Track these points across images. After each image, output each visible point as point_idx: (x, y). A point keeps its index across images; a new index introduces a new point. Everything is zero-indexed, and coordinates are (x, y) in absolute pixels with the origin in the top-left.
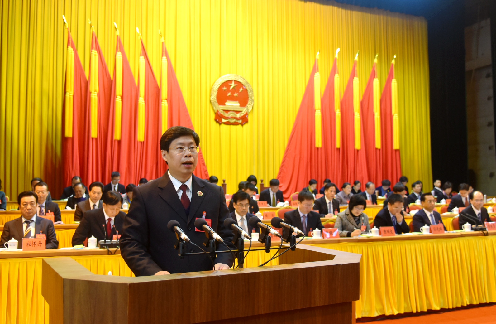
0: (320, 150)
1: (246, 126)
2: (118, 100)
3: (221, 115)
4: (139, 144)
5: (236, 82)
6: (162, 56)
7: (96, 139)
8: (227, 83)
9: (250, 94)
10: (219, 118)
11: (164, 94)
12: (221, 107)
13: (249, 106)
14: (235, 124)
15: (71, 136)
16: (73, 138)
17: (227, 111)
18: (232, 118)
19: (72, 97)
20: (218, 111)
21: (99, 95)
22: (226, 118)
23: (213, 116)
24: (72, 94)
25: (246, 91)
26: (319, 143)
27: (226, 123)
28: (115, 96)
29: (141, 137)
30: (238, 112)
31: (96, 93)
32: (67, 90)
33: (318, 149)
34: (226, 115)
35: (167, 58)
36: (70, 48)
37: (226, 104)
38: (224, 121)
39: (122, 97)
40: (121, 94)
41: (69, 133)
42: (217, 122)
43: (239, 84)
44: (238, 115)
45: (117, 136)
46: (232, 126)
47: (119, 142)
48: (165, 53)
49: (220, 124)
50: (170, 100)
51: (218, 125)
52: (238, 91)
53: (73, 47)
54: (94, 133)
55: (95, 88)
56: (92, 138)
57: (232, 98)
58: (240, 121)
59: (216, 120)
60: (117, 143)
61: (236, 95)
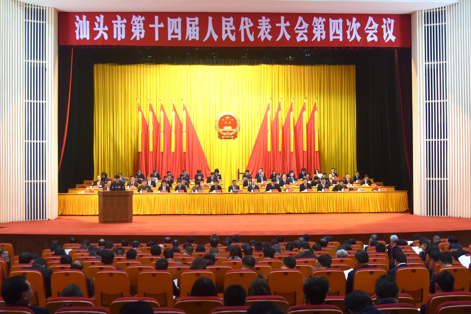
0: (270, 153)
1: (236, 139)
2: (162, 134)
3: (222, 134)
4: (172, 154)
5: (229, 116)
6: (183, 110)
7: (152, 152)
8: (224, 117)
9: (237, 122)
10: (220, 136)
11: (184, 128)
12: (221, 130)
13: (237, 128)
14: (230, 138)
15: (141, 151)
16: (142, 152)
17: (225, 132)
18: (228, 135)
19: (141, 134)
20: (219, 132)
21: (153, 132)
22: (224, 136)
23: (217, 135)
24: (141, 133)
25: (235, 120)
26: (269, 149)
27: (224, 138)
28: (160, 132)
29: (173, 150)
30: (231, 132)
31: (152, 131)
32: (139, 131)
33: (269, 152)
34: (224, 134)
35: (186, 111)
36: (140, 112)
37: (224, 128)
38: (223, 137)
39: (164, 132)
40: (163, 131)
41: (140, 150)
42: (219, 138)
43: (231, 117)
44: (231, 134)
45: (162, 150)
46: (228, 140)
47: (162, 153)
48: (185, 108)
49: (221, 139)
50: (187, 132)
51: (220, 139)
52: (230, 121)
53: (141, 111)
54: (151, 149)
55: (151, 128)
56: (150, 152)
57: (228, 125)
58: (233, 137)
59: (218, 137)
60: (161, 154)
61: (230, 123)
